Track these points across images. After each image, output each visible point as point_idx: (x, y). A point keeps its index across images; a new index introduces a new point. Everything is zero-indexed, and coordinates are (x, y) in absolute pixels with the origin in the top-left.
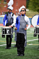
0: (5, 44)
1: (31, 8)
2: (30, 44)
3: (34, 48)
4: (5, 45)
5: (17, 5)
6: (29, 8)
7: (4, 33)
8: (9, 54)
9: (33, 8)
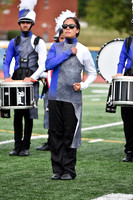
0: (8, 138)
1: (94, 18)
2: (93, 141)
3: (106, 153)
4: (7, 142)
5: (47, 8)
6: (88, 17)
7: (6, 104)
8: (25, 172)
9: (101, 18)
